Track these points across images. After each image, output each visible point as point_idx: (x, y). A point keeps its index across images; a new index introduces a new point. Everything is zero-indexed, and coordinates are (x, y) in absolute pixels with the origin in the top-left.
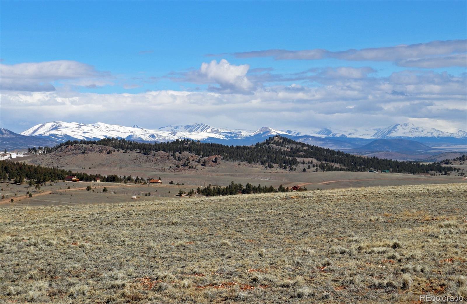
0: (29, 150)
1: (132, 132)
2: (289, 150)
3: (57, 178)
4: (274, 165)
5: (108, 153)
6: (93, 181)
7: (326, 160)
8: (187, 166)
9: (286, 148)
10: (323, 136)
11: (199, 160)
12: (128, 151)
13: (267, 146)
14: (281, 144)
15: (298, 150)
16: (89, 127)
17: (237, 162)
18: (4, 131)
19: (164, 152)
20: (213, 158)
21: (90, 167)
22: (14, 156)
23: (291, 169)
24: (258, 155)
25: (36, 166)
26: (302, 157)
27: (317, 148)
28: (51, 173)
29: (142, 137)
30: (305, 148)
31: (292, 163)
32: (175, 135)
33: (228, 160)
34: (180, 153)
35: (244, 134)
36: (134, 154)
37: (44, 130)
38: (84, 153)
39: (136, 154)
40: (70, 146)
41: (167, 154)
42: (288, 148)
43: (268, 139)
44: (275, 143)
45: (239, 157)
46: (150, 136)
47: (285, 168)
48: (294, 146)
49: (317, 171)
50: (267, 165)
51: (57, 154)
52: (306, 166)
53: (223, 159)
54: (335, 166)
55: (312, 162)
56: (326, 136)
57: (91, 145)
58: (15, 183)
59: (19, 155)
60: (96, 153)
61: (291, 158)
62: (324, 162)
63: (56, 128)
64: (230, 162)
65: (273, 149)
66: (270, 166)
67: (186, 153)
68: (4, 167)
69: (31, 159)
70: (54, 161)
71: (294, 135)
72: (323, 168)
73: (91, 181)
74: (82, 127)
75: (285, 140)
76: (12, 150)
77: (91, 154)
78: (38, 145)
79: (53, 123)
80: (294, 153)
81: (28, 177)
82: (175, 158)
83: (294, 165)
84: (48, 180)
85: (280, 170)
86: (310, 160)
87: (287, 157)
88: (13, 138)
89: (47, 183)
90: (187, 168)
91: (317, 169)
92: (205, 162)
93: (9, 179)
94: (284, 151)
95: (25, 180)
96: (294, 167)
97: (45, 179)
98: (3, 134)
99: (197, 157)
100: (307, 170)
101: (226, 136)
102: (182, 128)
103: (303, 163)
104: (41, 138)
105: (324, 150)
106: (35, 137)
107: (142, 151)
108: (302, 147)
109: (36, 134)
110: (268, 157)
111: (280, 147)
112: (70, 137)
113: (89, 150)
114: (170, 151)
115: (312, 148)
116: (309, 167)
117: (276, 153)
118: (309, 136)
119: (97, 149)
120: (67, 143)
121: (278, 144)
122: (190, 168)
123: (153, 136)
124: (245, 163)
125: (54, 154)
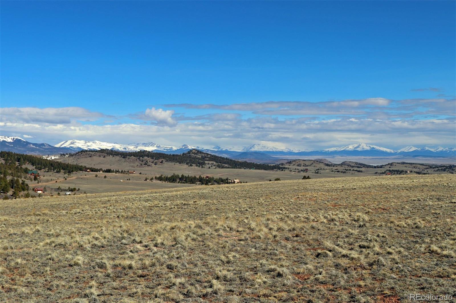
0: (61, 155)
1: (114, 146)
3: (79, 170)
4: (193, 165)
5: (104, 157)
6: (98, 172)
7: (220, 163)
8: (146, 164)
9: (199, 156)
10: (216, 150)
11: (153, 161)
12: (115, 156)
13: (189, 155)
15: (206, 157)
16: (91, 143)
17: (173, 163)
18: (45, 145)
19: (134, 157)
20: (161, 160)
21: (94, 164)
22: (53, 158)
23: (202, 167)
24: (184, 159)
25: (67, 163)
26: (208, 161)
27: (215, 156)
28: (75, 167)
29: (119, 149)
30: (209, 156)
31: (203, 164)
32: (137, 148)
33: (168, 162)
34: (143, 158)
35: (175, 148)
36: (118, 158)
37: (67, 145)
38: (91, 157)
40: (83, 153)
41: (136, 158)
42: (200, 156)
43: (189, 151)
44: (193, 153)
45: (174, 160)
46: (123, 148)
47: (199, 166)
48: (203, 155)
50: (189, 165)
51: (76, 157)
53: (166, 161)
54: (225, 166)
55: (213, 164)
56: (218, 150)
57: (95, 152)
58: (57, 172)
59: (55, 158)
60: (97, 157)
61: (202, 161)
62: (219, 164)
63: (73, 143)
64: (170, 163)
65: (192, 156)
66: (191, 165)
67: (146, 158)
68: (50, 163)
69: (63, 160)
70: (75, 161)
72: (219, 167)
74: (87, 143)
75: (199, 152)
76: (51, 155)
77: (94, 158)
78: (65, 152)
79: (71, 141)
80: (203, 158)
81: (64, 169)
82: (140, 160)
85: (196, 168)
86: (212, 162)
87: (200, 161)
88: (50, 148)
89: (73, 173)
90: (146, 166)
91: (216, 167)
92: (156, 163)
93: (54, 170)
95: (62, 171)
96: (204, 166)
97: (73, 170)
98: (45, 146)
99: (152, 160)
100: (211, 168)
102: (141, 145)
103: (209, 164)
104: (65, 148)
106: (62, 148)
107: (122, 157)
108: (207, 155)
109: (63, 146)
110: (190, 160)
111: (196, 155)
112: (80, 148)
114: (137, 156)
115: (213, 156)
116: (212, 166)
117: (194, 158)
119: (98, 155)
121: (195, 153)
122: (148, 166)
123: (125, 148)
124: (178, 163)
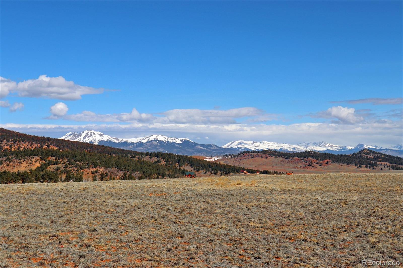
0: (224, 156)
1: (282, 146)
2: (373, 157)
3: (236, 172)
4: (362, 166)
5: (266, 158)
6: (255, 174)
7: (395, 163)
8: (311, 166)
9: (371, 156)
10: (397, 149)
11: (318, 162)
12: (277, 157)
13: (360, 155)
14: (368, 154)
15: (378, 157)
16: (258, 144)
17: (340, 164)
18: (213, 145)
19: (297, 158)
20: (326, 161)
21: (256, 165)
22: (216, 159)
23: (373, 168)
24: (353, 160)
25: (226, 164)
26: (380, 161)
27: (391, 157)
28: (232, 169)
29: (288, 149)
30: (383, 156)
31: (374, 165)
32: (307, 148)
33: (335, 163)
34: (307, 158)
35: (350, 148)
36: (280, 159)
37: (234, 145)
38: (253, 158)
39: (282, 159)
40: (245, 154)
41: (299, 159)
42: (372, 156)
43: (360, 151)
44: (364, 153)
45: (341, 161)
46: (293, 149)
47: (370, 168)
48: (376, 155)
49: (389, 170)
50: (358, 166)
51: (238, 158)
52: (383, 167)
53: (332, 162)
54: (401, 167)
55: (386, 165)
56: (400, 149)
57: (257, 153)
58: (214, 174)
59: (218, 159)
60: (260, 158)
61: (373, 162)
62: (394, 165)
63: (240, 144)
64: (336, 164)
65: (363, 156)
66: (360, 167)
67: (310, 158)
68: (208, 165)
69: (224, 161)
70: (237, 162)
71: (379, 148)
72: (393, 168)
73: (254, 173)
74: (255, 143)
75: (371, 151)
76: (215, 156)
77: (257, 159)
78: (229, 153)
79: (239, 141)
80: (376, 159)
81: (221, 170)
82: (304, 161)
83: (375, 166)
84: (231, 173)
85: (366, 169)
86: (385, 163)
87: (371, 161)
88: (217, 149)
89: (230, 174)
90: (311, 167)
91: (389, 168)
92: (321, 164)
93: (211, 172)
94: (370, 158)
95: (219, 172)
96: (375, 167)
97: (229, 172)
98: (212, 147)
99: (316, 161)
100: (383, 169)
101: (338, 149)
102: (311, 144)
103: (381, 165)
104: (232, 149)
105: (395, 157)
106: (229, 149)
107: (285, 157)
108: (381, 155)
109: (230, 147)
110: (359, 161)
111: (367, 155)
112: (248, 149)
113: (256, 156)
114: (301, 157)
115: (387, 156)
116: (384, 168)
117: (364, 159)
118: (389, 149)
119: (260, 156)
120: (244, 152)
121: (366, 153)
122: (312, 167)
123: (294, 148)
124: (345, 164)
125: (237, 158)
